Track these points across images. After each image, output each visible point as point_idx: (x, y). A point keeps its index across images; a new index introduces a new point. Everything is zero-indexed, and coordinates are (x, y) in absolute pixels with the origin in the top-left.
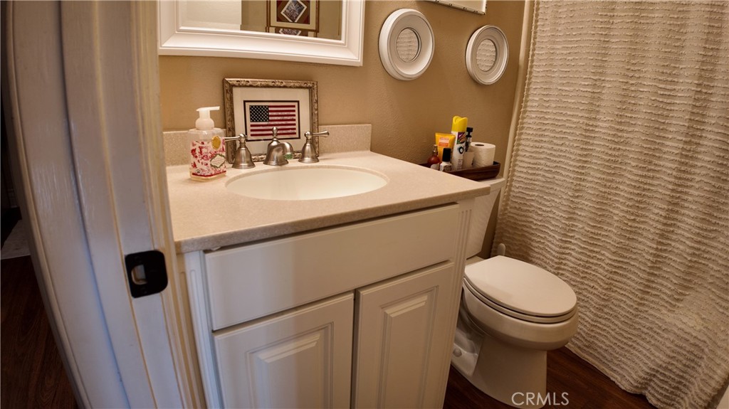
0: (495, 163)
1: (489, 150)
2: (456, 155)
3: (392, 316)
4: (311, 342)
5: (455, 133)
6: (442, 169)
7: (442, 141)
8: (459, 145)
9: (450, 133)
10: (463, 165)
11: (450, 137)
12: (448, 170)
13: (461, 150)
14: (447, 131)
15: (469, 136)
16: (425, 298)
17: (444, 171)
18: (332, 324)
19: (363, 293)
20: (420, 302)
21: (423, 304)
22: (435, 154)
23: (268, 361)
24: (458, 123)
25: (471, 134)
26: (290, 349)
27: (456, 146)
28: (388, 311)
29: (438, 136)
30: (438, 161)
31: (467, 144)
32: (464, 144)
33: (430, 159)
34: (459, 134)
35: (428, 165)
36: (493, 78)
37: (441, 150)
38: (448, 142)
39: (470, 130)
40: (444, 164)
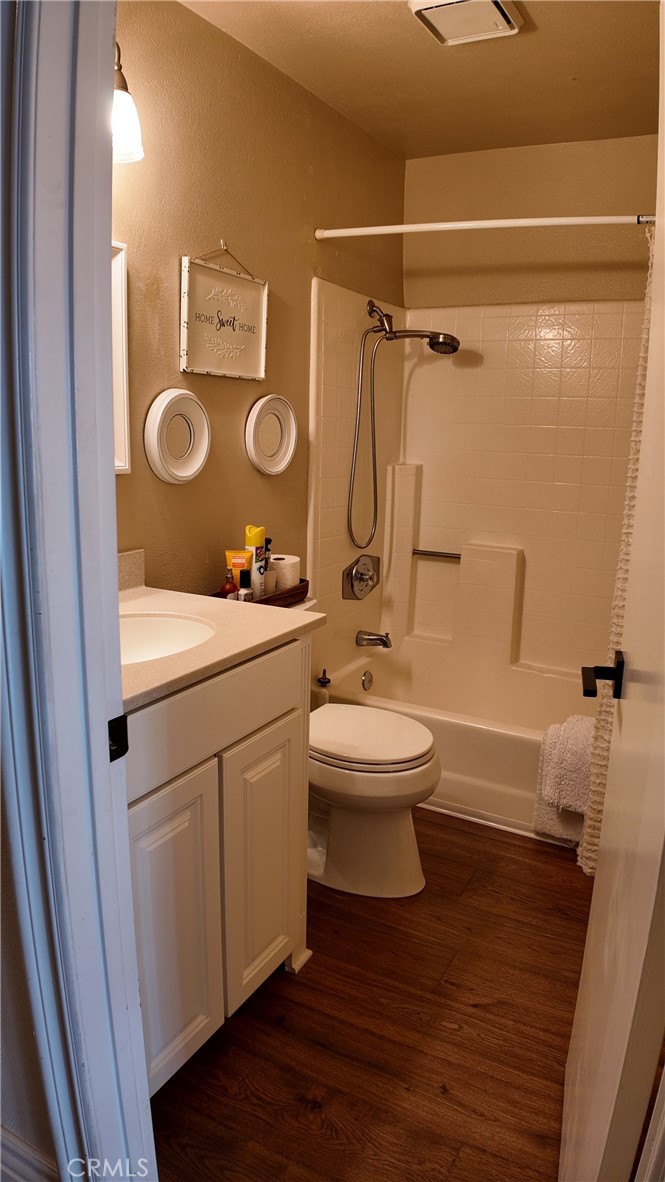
0: (302, 581)
1: (294, 565)
2: (256, 577)
3: (252, 781)
4: (183, 822)
5: (253, 549)
6: (243, 598)
7: (236, 560)
8: (259, 564)
9: (244, 549)
10: (265, 590)
11: (247, 555)
12: (249, 598)
13: (262, 570)
14: (240, 546)
15: (267, 550)
16: (279, 755)
17: (245, 600)
18: (201, 796)
19: (226, 755)
20: (274, 762)
21: (278, 764)
22: (230, 580)
23: (149, 849)
24: (253, 534)
25: (269, 546)
26: (165, 834)
27: (255, 566)
28: (247, 776)
29: (228, 553)
30: (234, 589)
31: (267, 560)
32: (264, 562)
33: (224, 586)
34: (257, 549)
35: (222, 594)
36: (281, 465)
37: (236, 573)
38: (244, 561)
39: (268, 541)
40: (243, 592)
